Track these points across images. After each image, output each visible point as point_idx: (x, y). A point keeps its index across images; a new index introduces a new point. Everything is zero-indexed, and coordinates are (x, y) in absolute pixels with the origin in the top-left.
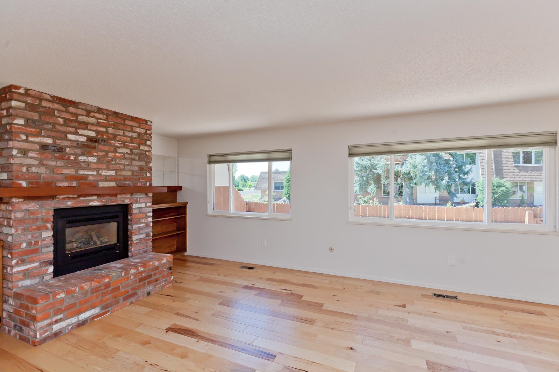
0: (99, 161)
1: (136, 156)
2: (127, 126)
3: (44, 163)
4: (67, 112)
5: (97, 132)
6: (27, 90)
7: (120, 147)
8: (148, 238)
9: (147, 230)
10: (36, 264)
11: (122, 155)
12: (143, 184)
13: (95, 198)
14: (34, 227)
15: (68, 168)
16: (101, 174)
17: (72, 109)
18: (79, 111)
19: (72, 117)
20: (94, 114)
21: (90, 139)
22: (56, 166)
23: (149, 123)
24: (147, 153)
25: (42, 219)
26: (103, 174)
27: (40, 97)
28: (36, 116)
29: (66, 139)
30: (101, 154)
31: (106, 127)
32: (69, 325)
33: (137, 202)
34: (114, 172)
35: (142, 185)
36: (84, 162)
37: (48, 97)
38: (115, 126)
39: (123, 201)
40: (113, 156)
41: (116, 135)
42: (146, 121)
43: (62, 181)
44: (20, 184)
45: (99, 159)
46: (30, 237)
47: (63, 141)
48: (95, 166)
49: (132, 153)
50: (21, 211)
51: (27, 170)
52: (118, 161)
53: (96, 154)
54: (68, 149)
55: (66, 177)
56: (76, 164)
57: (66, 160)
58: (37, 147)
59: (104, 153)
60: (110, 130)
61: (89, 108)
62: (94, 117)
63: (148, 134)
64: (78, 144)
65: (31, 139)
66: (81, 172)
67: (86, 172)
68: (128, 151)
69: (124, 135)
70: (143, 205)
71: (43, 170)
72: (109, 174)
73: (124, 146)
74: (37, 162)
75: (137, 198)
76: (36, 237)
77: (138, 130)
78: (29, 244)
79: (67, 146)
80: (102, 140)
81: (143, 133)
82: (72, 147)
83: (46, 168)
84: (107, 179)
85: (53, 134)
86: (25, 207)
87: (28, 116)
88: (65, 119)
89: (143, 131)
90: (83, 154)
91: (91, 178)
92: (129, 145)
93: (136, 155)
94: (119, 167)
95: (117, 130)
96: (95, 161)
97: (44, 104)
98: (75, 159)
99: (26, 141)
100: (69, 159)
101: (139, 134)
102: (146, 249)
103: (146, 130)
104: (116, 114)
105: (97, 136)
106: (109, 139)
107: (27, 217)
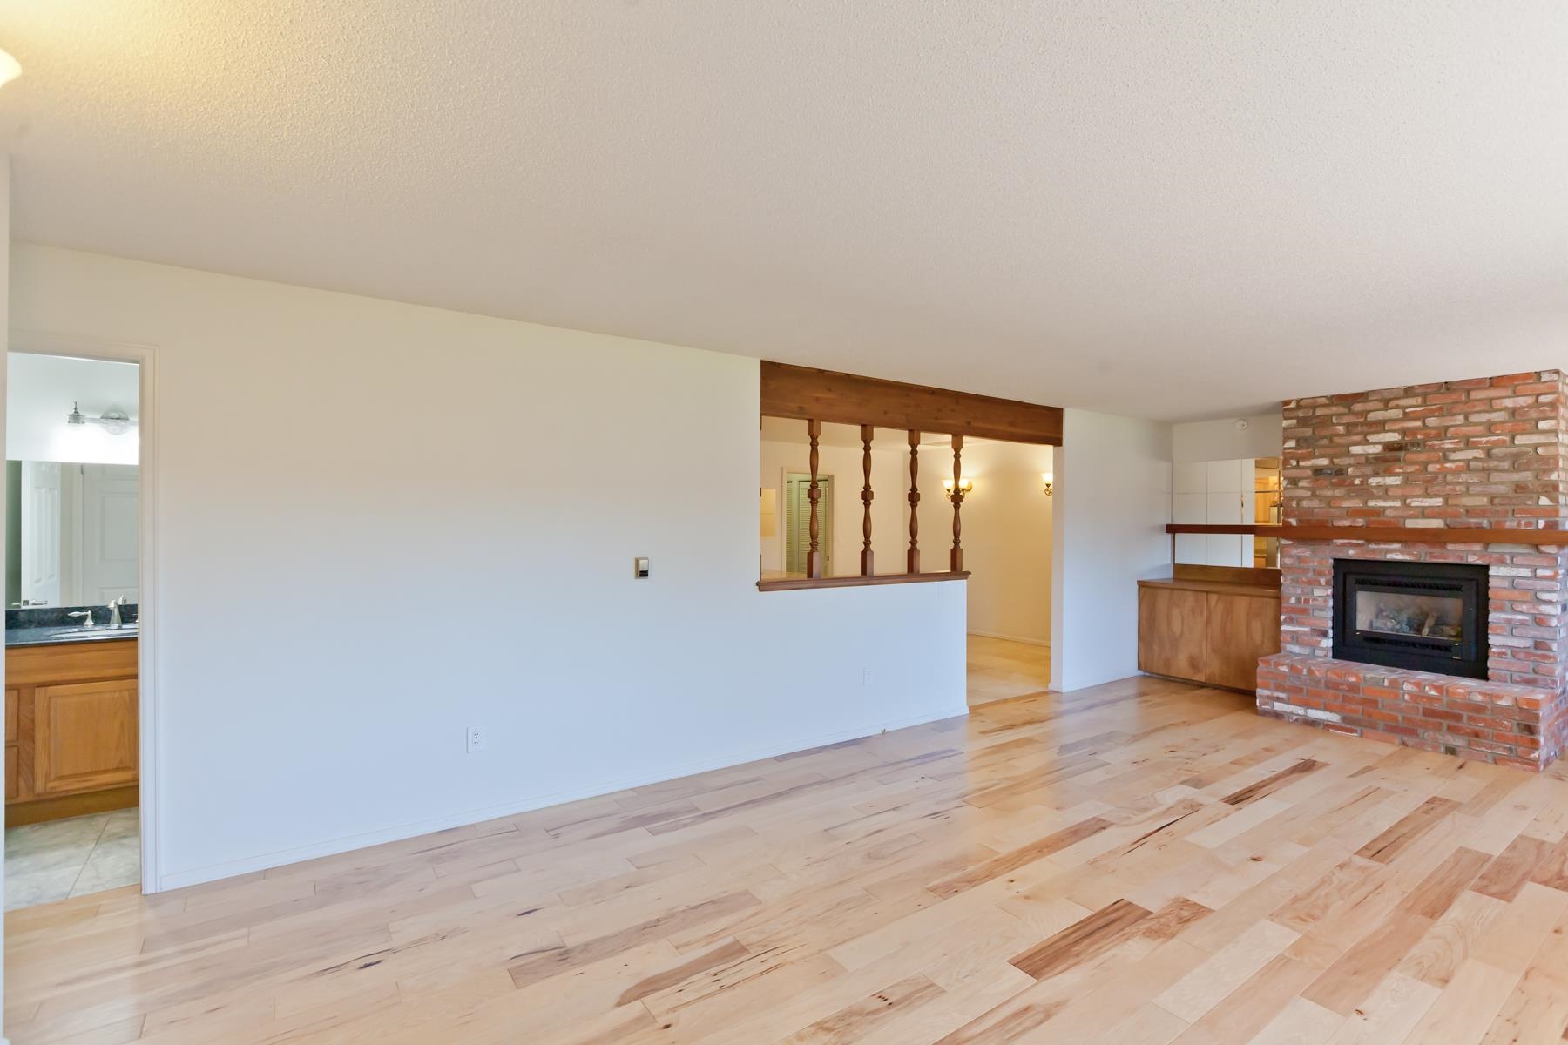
0: (1408, 480)
1: (1503, 461)
2: (1476, 403)
3: (1318, 493)
4: (1351, 412)
5: (1404, 432)
6: (1298, 401)
7: (1454, 450)
8: (1539, 652)
9: (1536, 633)
10: (1306, 629)
11: (1461, 464)
12: (1523, 522)
13: (1397, 546)
14: (1304, 579)
15: (1349, 496)
16: (1409, 506)
17: (1358, 407)
18: (1370, 406)
19: (1358, 418)
20: (1396, 402)
21: (1389, 447)
22: (1334, 498)
23: (1545, 377)
24: (1540, 450)
25: (1314, 570)
26: (1413, 505)
27: (1313, 404)
28: (1308, 432)
29: (1348, 454)
30: (1410, 469)
31: (1422, 417)
32: (1292, 713)
33: (1502, 562)
34: (1440, 500)
35: (1519, 524)
36: (1379, 486)
37: (1324, 401)
38: (1441, 412)
39: (1461, 558)
40: (1439, 469)
41: (1447, 428)
42: (1539, 374)
43: (1340, 518)
44: (1289, 522)
45: (1407, 479)
46: (1299, 591)
47: (1343, 459)
48: (1399, 492)
49: (1489, 455)
50: (1292, 557)
51: (1298, 504)
52: (1449, 478)
53: (1401, 471)
54: (1350, 470)
55: (1347, 512)
56: (1365, 492)
57: (1347, 486)
58: (1309, 473)
59: (1417, 467)
60: (1432, 422)
61: (1387, 396)
62: (1397, 407)
63: (1544, 405)
64: (1367, 459)
65: (1302, 464)
66: (1372, 504)
67: (1381, 504)
68: (1479, 454)
69: (1467, 423)
70: (1526, 572)
71: (1315, 503)
72: (1427, 504)
73: (1469, 444)
74: (1309, 493)
75: (1502, 554)
76: (1307, 594)
77: (1509, 403)
78: (1299, 600)
79: (1350, 465)
80: (1413, 445)
81: (1524, 405)
82: (1357, 466)
83: (1320, 501)
84: (1424, 513)
85: (1329, 451)
86: (1294, 552)
87: (1301, 435)
88: (1348, 426)
89: (1522, 401)
90: (1376, 474)
91: (1388, 512)
92: (1480, 442)
93: (1501, 459)
94: (1454, 490)
95: (1449, 418)
96: (1398, 483)
97: (1319, 412)
98: (1362, 482)
99: (1298, 466)
100: (1352, 484)
101: (1513, 412)
102: (1532, 676)
103: (1538, 396)
104: (1447, 387)
105: (1403, 438)
106: (1429, 437)
107: (1297, 565)
